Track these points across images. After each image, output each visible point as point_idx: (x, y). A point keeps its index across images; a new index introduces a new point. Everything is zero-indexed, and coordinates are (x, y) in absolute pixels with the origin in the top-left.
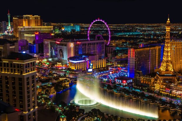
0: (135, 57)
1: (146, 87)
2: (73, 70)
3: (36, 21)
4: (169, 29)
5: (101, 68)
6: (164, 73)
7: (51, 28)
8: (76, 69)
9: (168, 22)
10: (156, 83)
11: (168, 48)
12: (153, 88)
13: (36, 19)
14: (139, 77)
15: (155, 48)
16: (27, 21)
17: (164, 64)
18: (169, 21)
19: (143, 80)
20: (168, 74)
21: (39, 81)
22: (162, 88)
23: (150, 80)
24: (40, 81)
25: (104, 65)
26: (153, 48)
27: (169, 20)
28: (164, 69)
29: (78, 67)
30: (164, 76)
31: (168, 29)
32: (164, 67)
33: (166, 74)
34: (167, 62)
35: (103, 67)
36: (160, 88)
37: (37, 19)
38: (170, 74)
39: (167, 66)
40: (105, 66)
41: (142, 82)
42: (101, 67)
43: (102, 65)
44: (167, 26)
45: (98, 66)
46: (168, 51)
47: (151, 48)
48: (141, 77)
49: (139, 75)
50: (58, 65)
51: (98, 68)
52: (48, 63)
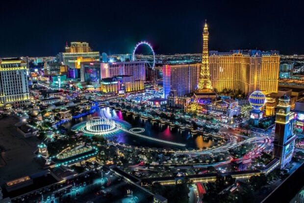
1: (180, 108)
2: (105, 93)
4: (207, 38)
5: (139, 90)
6: (202, 90)
7: (97, 54)
9: (205, 29)
10: (192, 103)
11: (206, 61)
12: (189, 109)
13: (84, 46)
15: (196, 65)
16: (74, 48)
17: (202, 81)
19: (178, 101)
20: (206, 92)
21: (52, 104)
22: (200, 110)
23: (186, 100)
25: (141, 87)
26: (193, 65)
27: (206, 26)
28: (202, 87)
29: (110, 90)
30: (201, 94)
32: (201, 84)
34: (205, 77)
35: (141, 89)
36: (197, 109)
39: (205, 83)
40: (143, 89)
41: (177, 103)
43: (140, 87)
44: (204, 33)
45: (135, 88)
46: (206, 64)
47: (190, 65)
48: (175, 97)
49: (173, 95)
50: (91, 88)
51: (135, 91)
52: (82, 87)
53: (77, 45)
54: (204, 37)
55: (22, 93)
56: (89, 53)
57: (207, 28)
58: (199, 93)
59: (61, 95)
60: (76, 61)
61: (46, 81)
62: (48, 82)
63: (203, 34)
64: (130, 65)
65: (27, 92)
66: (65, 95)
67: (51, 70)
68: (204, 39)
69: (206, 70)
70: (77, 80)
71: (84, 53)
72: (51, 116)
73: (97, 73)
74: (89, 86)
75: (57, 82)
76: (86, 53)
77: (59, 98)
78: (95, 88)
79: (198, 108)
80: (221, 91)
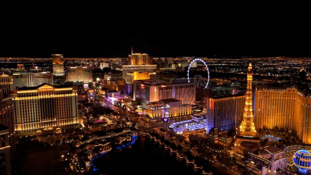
5: (186, 115)
6: (243, 133)
7: (154, 67)
8: (154, 116)
9: (249, 68)
11: (249, 102)
13: (143, 57)
14: (213, 135)
16: (134, 60)
17: (244, 123)
20: (249, 135)
21: (94, 134)
23: (226, 141)
26: (241, 97)
27: (250, 65)
28: (244, 129)
30: (242, 137)
31: (249, 78)
32: (243, 126)
33: (245, 135)
35: (188, 114)
37: (145, 57)
38: (251, 136)
39: (248, 125)
40: (190, 113)
43: (187, 112)
45: (182, 113)
46: (249, 105)
47: (237, 97)
48: (215, 136)
49: (213, 133)
50: (139, 110)
51: (182, 116)
52: (132, 107)
53: (137, 56)
55: (72, 117)
57: (251, 68)
58: (241, 135)
59: (109, 117)
60: (133, 74)
63: (247, 74)
65: (76, 116)
69: (249, 111)
70: (130, 97)
71: (143, 65)
74: (138, 107)
75: (111, 98)
76: (145, 65)
77: (106, 123)
78: (144, 110)
79: (239, 152)
80: (271, 128)
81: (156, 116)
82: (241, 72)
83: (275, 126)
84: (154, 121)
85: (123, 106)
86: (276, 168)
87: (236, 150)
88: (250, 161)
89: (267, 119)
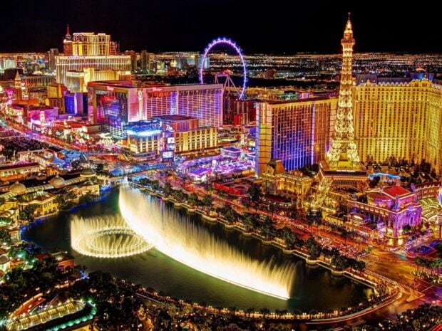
0: (273, 125)
1: (289, 201)
2: (133, 155)
3: (100, 46)
4: (350, 52)
5: (206, 149)
6: (336, 165)
7: (127, 60)
8: (141, 151)
9: (346, 32)
10: (314, 191)
11: (346, 102)
12: (307, 204)
13: (100, 40)
14: (274, 174)
15: (327, 102)
16: (80, 46)
17: (336, 144)
18: (349, 29)
19: (285, 183)
20: (345, 168)
21: (18, 183)
22: (330, 207)
23: (301, 184)
24: (20, 182)
25: (211, 142)
26: (323, 102)
27: (349, 26)
28: (336, 157)
29: (145, 148)
30: (334, 173)
31: (346, 52)
32: (335, 150)
33: (339, 168)
34: (345, 136)
35: (211, 146)
36: (324, 205)
37: (103, 40)
38: (351, 169)
39: (344, 149)
40: (216, 145)
41: (281, 187)
42: (196, 148)
43: (208, 142)
44: (345, 42)
45: (198, 144)
46: (346, 109)
47: (315, 102)
48: (277, 176)
49: (273, 170)
50: (106, 140)
51: (199, 150)
52: (88, 137)
53: (86, 38)
54: (344, 50)
56: (109, 57)
57: (351, 32)
58: (331, 169)
59: (41, 155)
60: (81, 75)
61: (16, 117)
62: (20, 120)
63: (343, 45)
64: (191, 93)
66: (49, 155)
67: (30, 91)
68: (344, 55)
69: (346, 120)
70: (80, 118)
71: (100, 57)
72: (12, 212)
73: (121, 109)
74: (102, 135)
75: (37, 122)
76: (104, 57)
77: (37, 164)
78: (116, 140)
79: (327, 203)
80: (382, 161)
81: (145, 151)
82: (301, 77)
83: (390, 155)
84: (142, 160)
85: (68, 135)
86: (402, 224)
87: (322, 200)
88: (352, 215)
89: (374, 143)
